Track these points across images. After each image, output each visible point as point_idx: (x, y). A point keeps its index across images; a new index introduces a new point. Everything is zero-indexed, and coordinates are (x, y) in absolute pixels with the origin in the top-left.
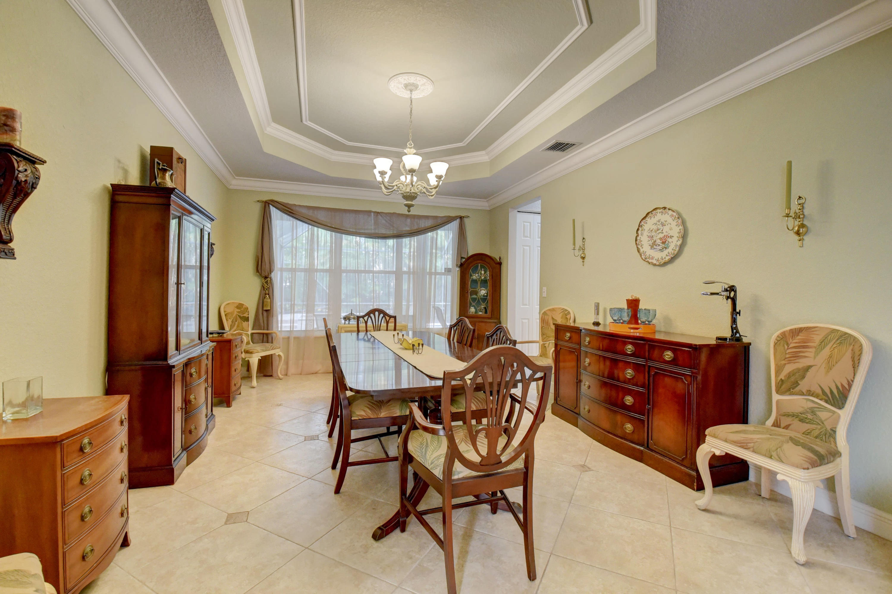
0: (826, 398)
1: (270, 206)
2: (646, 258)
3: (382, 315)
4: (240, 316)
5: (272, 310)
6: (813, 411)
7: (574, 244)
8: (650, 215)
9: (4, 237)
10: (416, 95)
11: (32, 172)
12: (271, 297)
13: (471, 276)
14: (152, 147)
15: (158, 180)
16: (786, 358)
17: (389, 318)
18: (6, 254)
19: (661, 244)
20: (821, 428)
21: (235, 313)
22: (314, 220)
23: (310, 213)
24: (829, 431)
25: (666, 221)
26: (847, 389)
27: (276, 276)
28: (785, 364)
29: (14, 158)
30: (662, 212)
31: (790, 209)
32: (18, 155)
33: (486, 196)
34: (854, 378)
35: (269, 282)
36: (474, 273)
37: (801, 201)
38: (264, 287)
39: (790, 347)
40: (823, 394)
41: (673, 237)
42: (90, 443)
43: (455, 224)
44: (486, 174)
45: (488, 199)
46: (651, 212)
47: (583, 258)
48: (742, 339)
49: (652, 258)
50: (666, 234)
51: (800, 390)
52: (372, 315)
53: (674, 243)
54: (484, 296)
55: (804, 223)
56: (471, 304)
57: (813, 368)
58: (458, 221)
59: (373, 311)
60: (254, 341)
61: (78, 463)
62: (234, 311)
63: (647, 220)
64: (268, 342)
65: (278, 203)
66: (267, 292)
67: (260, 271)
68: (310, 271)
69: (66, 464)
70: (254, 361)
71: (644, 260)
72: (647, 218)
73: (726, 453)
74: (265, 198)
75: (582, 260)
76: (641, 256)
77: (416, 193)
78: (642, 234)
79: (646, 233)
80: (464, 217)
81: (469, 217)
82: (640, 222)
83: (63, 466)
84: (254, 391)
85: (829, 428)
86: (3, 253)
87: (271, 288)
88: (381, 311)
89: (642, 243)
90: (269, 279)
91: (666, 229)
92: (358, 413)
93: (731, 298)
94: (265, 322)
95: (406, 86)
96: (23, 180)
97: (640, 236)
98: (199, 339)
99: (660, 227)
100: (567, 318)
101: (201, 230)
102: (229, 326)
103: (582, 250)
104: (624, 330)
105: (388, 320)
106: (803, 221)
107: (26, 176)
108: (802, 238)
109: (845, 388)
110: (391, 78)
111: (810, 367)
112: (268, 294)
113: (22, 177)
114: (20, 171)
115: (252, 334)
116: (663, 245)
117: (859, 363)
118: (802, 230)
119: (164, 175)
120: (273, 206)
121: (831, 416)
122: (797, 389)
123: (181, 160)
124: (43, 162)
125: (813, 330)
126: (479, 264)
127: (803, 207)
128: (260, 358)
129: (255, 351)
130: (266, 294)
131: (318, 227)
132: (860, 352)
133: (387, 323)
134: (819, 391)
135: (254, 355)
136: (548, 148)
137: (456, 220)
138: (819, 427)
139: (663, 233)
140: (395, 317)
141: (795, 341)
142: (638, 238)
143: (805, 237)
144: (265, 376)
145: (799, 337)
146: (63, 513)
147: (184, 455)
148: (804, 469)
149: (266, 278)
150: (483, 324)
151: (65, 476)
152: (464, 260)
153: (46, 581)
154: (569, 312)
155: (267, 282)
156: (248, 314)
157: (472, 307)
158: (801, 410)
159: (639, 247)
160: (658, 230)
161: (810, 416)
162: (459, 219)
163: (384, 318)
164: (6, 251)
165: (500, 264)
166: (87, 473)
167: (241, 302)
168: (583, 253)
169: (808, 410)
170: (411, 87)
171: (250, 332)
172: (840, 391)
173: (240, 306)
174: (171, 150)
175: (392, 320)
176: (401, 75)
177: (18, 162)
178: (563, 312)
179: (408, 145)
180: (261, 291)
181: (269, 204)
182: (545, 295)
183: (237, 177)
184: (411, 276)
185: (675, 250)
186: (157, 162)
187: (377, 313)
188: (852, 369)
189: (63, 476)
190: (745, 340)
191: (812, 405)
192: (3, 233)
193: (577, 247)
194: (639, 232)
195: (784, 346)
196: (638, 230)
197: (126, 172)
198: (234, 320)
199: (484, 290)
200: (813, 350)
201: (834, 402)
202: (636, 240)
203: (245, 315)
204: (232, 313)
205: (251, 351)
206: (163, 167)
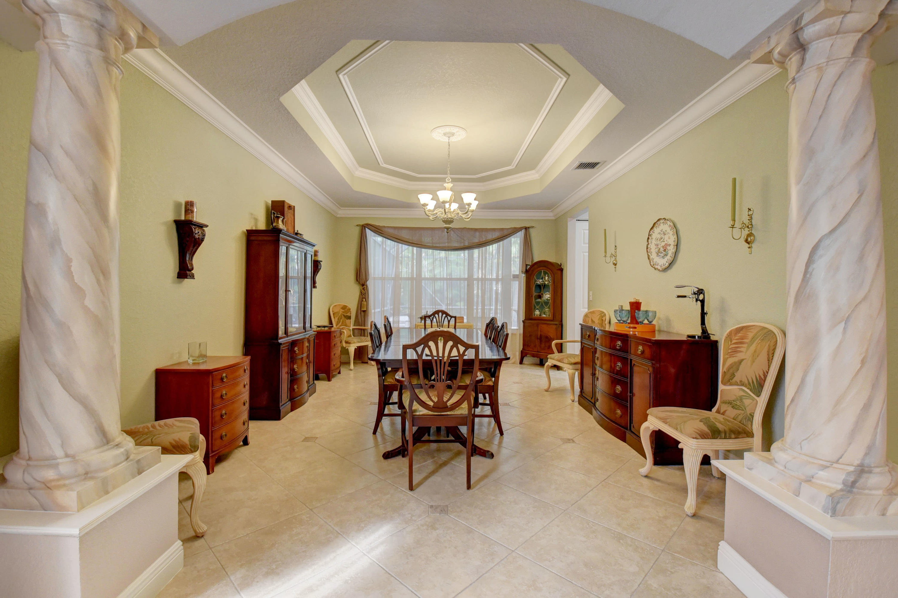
0: (750, 388)
1: (366, 229)
2: (654, 265)
3: (444, 315)
4: (344, 315)
5: (367, 312)
6: (741, 399)
7: (606, 252)
8: (656, 225)
9: (189, 268)
10: (453, 139)
11: (201, 233)
12: (367, 301)
13: (536, 281)
14: (272, 201)
15: (274, 224)
16: (729, 353)
17: (450, 318)
18: (190, 277)
19: (663, 252)
20: (744, 413)
21: (341, 313)
22: (398, 238)
23: (396, 232)
24: (749, 416)
25: (666, 231)
26: (763, 379)
27: (370, 284)
28: (728, 358)
29: (193, 227)
30: (664, 223)
31: (735, 221)
32: (195, 225)
33: (549, 207)
34: (769, 370)
35: (365, 288)
36: (537, 279)
37: (750, 213)
38: (362, 293)
39: (733, 342)
40: (749, 384)
41: (670, 245)
42: (226, 377)
43: (521, 234)
44: (536, 190)
45: (552, 209)
46: (656, 222)
47: (615, 264)
48: (710, 336)
49: (658, 265)
50: (666, 242)
51: (736, 381)
52: (437, 315)
53: (671, 250)
54: (547, 300)
55: (753, 232)
56: (535, 307)
57: (744, 361)
58: (523, 231)
59: (437, 312)
60: (355, 335)
61: (220, 386)
62: (340, 311)
63: (654, 230)
64: (364, 336)
65: (372, 226)
66: (364, 296)
67: (359, 280)
68: (397, 278)
69: (214, 385)
70: (352, 349)
71: (652, 267)
72: (654, 228)
73: (659, 429)
74: (362, 223)
75: (614, 266)
76: (650, 263)
77: (452, 218)
78: (651, 243)
79: (654, 242)
80: (529, 228)
81: (533, 227)
82: (650, 232)
83: (213, 386)
84: (352, 372)
85: (748, 413)
86: (189, 276)
87: (367, 293)
88: (443, 312)
89: (652, 250)
90: (365, 286)
91: (666, 237)
92: (388, 380)
93: (700, 300)
94: (363, 319)
95: (445, 134)
96: (197, 237)
97: (650, 244)
98: (304, 329)
99: (662, 236)
100: (603, 320)
101: (305, 253)
102: (336, 323)
103: (614, 257)
104: (624, 329)
105: (449, 320)
106: (751, 230)
107: (199, 235)
108: (751, 246)
109: (762, 378)
110: (432, 130)
111: (742, 360)
112: (365, 298)
113: (197, 236)
114: (196, 233)
115: (353, 329)
116: (664, 252)
117: (773, 356)
118: (750, 239)
119: (278, 220)
120: (368, 229)
121: (751, 403)
122: (735, 379)
123: (290, 207)
124: (207, 226)
125: (751, 328)
126: (542, 271)
127: (751, 217)
128: (356, 348)
129: (352, 342)
130: (363, 298)
131: (402, 244)
132: (774, 347)
133: (449, 321)
134: (746, 382)
135: (351, 345)
136: (576, 167)
137: (521, 230)
138: (743, 412)
139: (664, 241)
140: (455, 317)
141: (736, 338)
142: (649, 246)
143: (753, 245)
144: (363, 363)
145: (740, 335)
146: (212, 410)
147: (289, 404)
148: (693, 438)
149: (363, 285)
150: (544, 326)
151: (214, 390)
152: (529, 266)
153: (201, 433)
154: (605, 314)
155: (364, 289)
156: (351, 314)
157: (536, 310)
158: (734, 398)
159: (649, 254)
160: (661, 238)
161: (738, 403)
162: (524, 230)
163: (446, 318)
164: (190, 275)
165: (562, 270)
166: (224, 392)
167: (345, 305)
168: (615, 260)
169: (738, 398)
170: (450, 135)
171: (352, 327)
172: (758, 381)
173: (344, 307)
174: (283, 202)
175: (453, 319)
176: (439, 128)
177: (195, 229)
178: (600, 314)
179: (447, 180)
180: (360, 295)
181: (365, 227)
182: (591, 298)
183: (342, 208)
184: (480, 282)
185: (672, 257)
186: (273, 213)
187: (440, 314)
188: (767, 361)
189: (212, 391)
190: (713, 338)
191: (742, 393)
192: (189, 266)
193: (608, 255)
194: (650, 241)
195: (729, 342)
196: (648, 238)
197: (256, 220)
198: (340, 318)
199: (548, 294)
200: (745, 346)
201: (754, 391)
202: (647, 248)
203: (347, 314)
204: (338, 313)
205: (349, 342)
206: (277, 215)
